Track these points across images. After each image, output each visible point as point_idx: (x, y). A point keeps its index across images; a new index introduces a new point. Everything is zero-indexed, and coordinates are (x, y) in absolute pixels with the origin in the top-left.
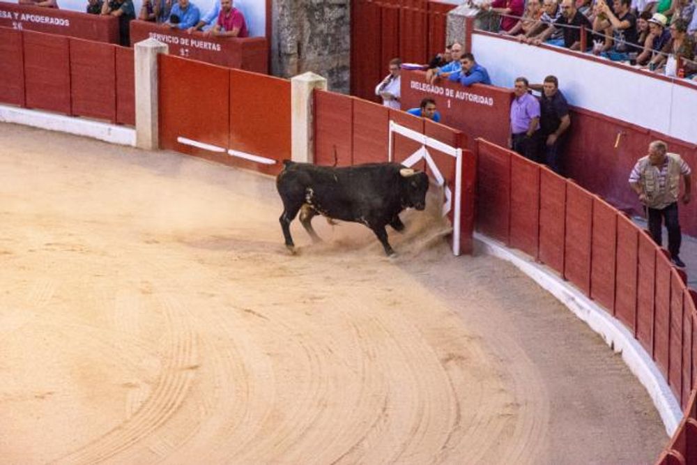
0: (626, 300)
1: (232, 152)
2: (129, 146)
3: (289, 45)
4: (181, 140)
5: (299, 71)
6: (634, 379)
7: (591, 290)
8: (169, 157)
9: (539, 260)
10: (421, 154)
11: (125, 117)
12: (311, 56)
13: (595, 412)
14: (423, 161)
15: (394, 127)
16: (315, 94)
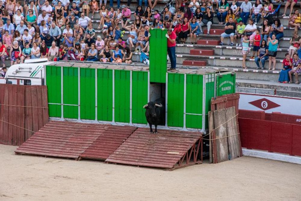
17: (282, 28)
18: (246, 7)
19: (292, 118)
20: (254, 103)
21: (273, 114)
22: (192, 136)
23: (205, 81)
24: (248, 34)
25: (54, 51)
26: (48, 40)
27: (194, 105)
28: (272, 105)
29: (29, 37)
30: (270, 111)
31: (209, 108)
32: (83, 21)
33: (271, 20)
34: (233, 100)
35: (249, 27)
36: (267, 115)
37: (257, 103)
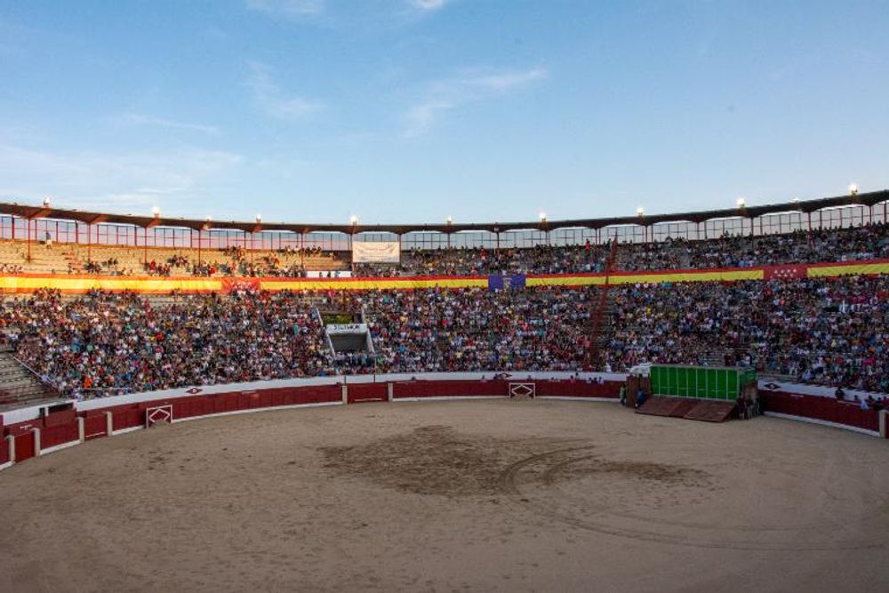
17: (781, 344)
18: (759, 334)
19: (789, 394)
20: (766, 386)
21: (779, 392)
22: (731, 404)
23: (738, 374)
24: (761, 348)
25: (655, 358)
26: (652, 353)
27: (732, 387)
28: (776, 387)
29: (641, 352)
30: (775, 390)
31: (741, 388)
32: (671, 343)
33: (773, 340)
34: (754, 384)
35: (761, 345)
36: (774, 393)
37: (768, 386)
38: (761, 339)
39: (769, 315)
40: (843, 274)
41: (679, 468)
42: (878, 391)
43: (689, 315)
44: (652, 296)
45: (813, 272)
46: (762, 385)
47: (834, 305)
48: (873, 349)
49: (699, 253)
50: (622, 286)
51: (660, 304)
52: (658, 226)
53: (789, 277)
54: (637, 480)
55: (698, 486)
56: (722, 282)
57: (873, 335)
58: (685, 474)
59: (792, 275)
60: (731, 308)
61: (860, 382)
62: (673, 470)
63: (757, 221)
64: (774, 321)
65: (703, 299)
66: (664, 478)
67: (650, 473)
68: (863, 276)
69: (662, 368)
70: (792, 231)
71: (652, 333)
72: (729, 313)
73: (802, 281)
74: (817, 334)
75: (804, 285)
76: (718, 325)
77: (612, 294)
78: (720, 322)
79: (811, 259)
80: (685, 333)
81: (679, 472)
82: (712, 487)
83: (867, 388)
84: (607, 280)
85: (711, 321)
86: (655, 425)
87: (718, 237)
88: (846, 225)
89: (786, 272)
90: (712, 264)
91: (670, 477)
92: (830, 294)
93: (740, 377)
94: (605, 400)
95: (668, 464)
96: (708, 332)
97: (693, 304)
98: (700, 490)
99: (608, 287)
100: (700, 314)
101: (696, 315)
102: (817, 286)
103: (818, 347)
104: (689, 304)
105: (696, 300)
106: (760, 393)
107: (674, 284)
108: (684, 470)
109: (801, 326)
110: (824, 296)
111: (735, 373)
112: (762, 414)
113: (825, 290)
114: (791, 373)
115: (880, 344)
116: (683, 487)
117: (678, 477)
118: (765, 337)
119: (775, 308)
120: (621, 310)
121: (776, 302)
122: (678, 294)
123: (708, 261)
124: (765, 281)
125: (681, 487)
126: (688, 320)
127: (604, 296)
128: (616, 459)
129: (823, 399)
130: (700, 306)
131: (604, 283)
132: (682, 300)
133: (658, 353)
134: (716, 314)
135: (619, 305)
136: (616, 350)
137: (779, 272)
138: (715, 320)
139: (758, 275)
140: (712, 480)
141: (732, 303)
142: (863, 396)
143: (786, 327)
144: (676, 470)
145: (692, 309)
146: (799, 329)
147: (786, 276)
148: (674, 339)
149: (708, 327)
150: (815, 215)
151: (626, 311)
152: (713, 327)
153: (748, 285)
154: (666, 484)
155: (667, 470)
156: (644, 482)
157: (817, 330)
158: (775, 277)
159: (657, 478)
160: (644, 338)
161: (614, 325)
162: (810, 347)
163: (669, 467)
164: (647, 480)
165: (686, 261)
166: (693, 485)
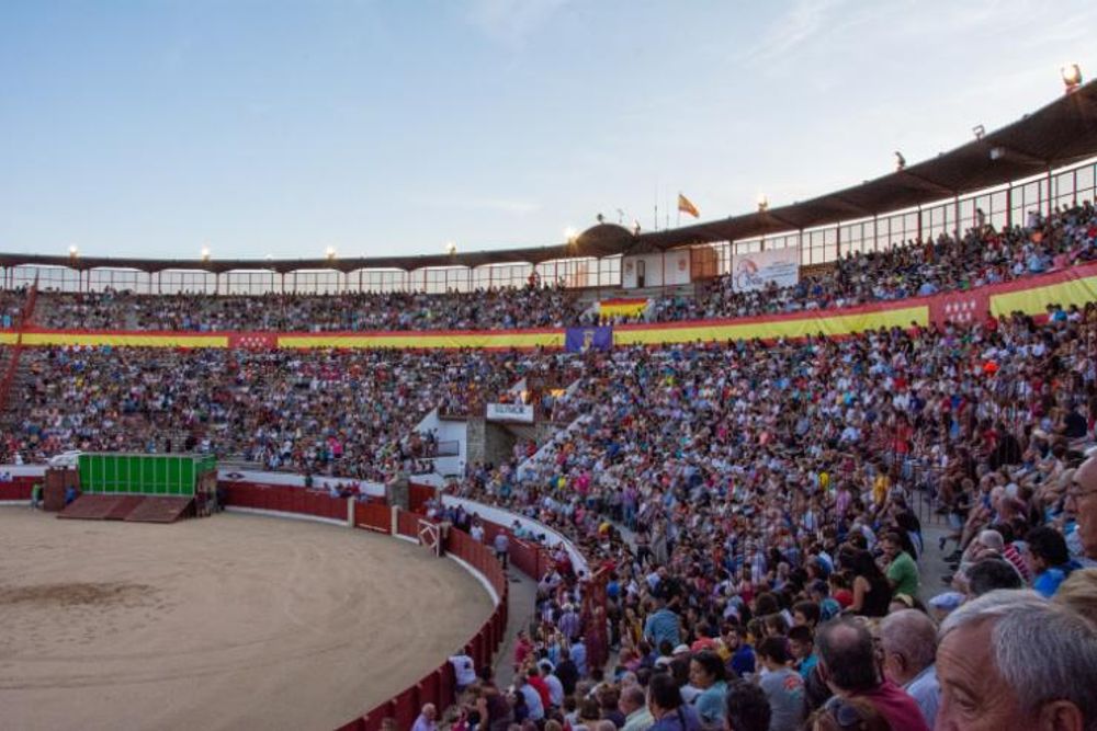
0: (485, 567)
1: (376, 528)
2: (344, 527)
3: (391, 497)
4: (362, 525)
5: (395, 504)
6: (485, 591)
7: (475, 565)
8: (357, 530)
9: (461, 558)
10: (428, 528)
11: (344, 517)
12: (397, 501)
13: (476, 600)
14: (428, 531)
15: (421, 521)
16: (399, 513)
18: (221, 413)
19: (252, 485)
20: (228, 476)
21: (242, 483)
22: (185, 499)
23: (194, 462)
25: (86, 445)
26: (81, 438)
27: (187, 479)
28: (240, 476)
30: (240, 480)
31: (197, 479)
32: (108, 424)
33: (237, 421)
34: (214, 474)
35: (224, 426)
36: (236, 483)
37: (230, 476)
38: (223, 420)
39: (232, 390)
40: (316, 346)
41: (115, 586)
42: (347, 477)
43: (134, 389)
44: (84, 363)
45: (284, 342)
46: (222, 475)
47: (306, 380)
48: (342, 430)
49: (150, 310)
50: (41, 348)
51: (96, 373)
52: (95, 273)
53: (257, 347)
54: (59, 608)
55: (143, 605)
56: (178, 350)
57: (344, 415)
58: (123, 592)
59: (260, 345)
60: (188, 382)
61: (330, 468)
62: (108, 589)
63: (223, 277)
64: (239, 398)
65: (153, 370)
66: (96, 600)
67: (77, 597)
68: (337, 349)
69: (95, 457)
70: (264, 292)
71: (83, 411)
72: (184, 388)
73: (272, 352)
74: (286, 414)
75: (272, 357)
76: (170, 402)
77: (26, 358)
78: (173, 399)
79: (282, 327)
80: (128, 411)
81: (118, 590)
82: (159, 604)
83: (336, 474)
84: (20, 338)
85: (162, 397)
86: (88, 532)
87: (175, 292)
88: (321, 292)
89: (254, 341)
90: (166, 326)
91: (107, 599)
92: (301, 369)
93: (197, 465)
94: (12, 502)
95: (101, 582)
96: (157, 411)
97: (140, 375)
98: (145, 610)
99: (22, 348)
100: (149, 388)
101: (143, 388)
102: (288, 359)
103: (287, 429)
104: (134, 375)
105: (145, 370)
106: (220, 484)
107: (115, 349)
108: (124, 588)
109: (268, 404)
110: (295, 370)
111: (191, 460)
112: (223, 509)
113: (297, 363)
114: (256, 458)
115: (350, 425)
116: (123, 609)
117: (116, 597)
118: (227, 416)
119: (239, 383)
120: (39, 380)
121: (241, 376)
122: (121, 361)
123: (160, 322)
124: (228, 351)
125: (120, 610)
126: (132, 395)
127: (15, 362)
128: (30, 582)
129: (291, 488)
130: (149, 378)
131: (15, 342)
132: (126, 371)
133: (89, 439)
134: (168, 389)
135: (36, 373)
136: (30, 434)
137: (246, 340)
138: (167, 396)
139: (222, 342)
140: (161, 595)
141: (189, 375)
142: (333, 482)
143: (252, 405)
144: (112, 589)
145: (138, 380)
146: (266, 408)
147: (253, 345)
148: (114, 420)
149: (158, 404)
150: (289, 277)
151: (46, 382)
152: (165, 405)
153: (208, 354)
154: (101, 607)
155: (101, 589)
156: (68, 609)
157: (286, 409)
158: (242, 345)
159: (87, 602)
160: (72, 418)
161: (28, 401)
162: (278, 428)
163: (103, 585)
164: (74, 606)
165: (132, 320)
166: (135, 605)
